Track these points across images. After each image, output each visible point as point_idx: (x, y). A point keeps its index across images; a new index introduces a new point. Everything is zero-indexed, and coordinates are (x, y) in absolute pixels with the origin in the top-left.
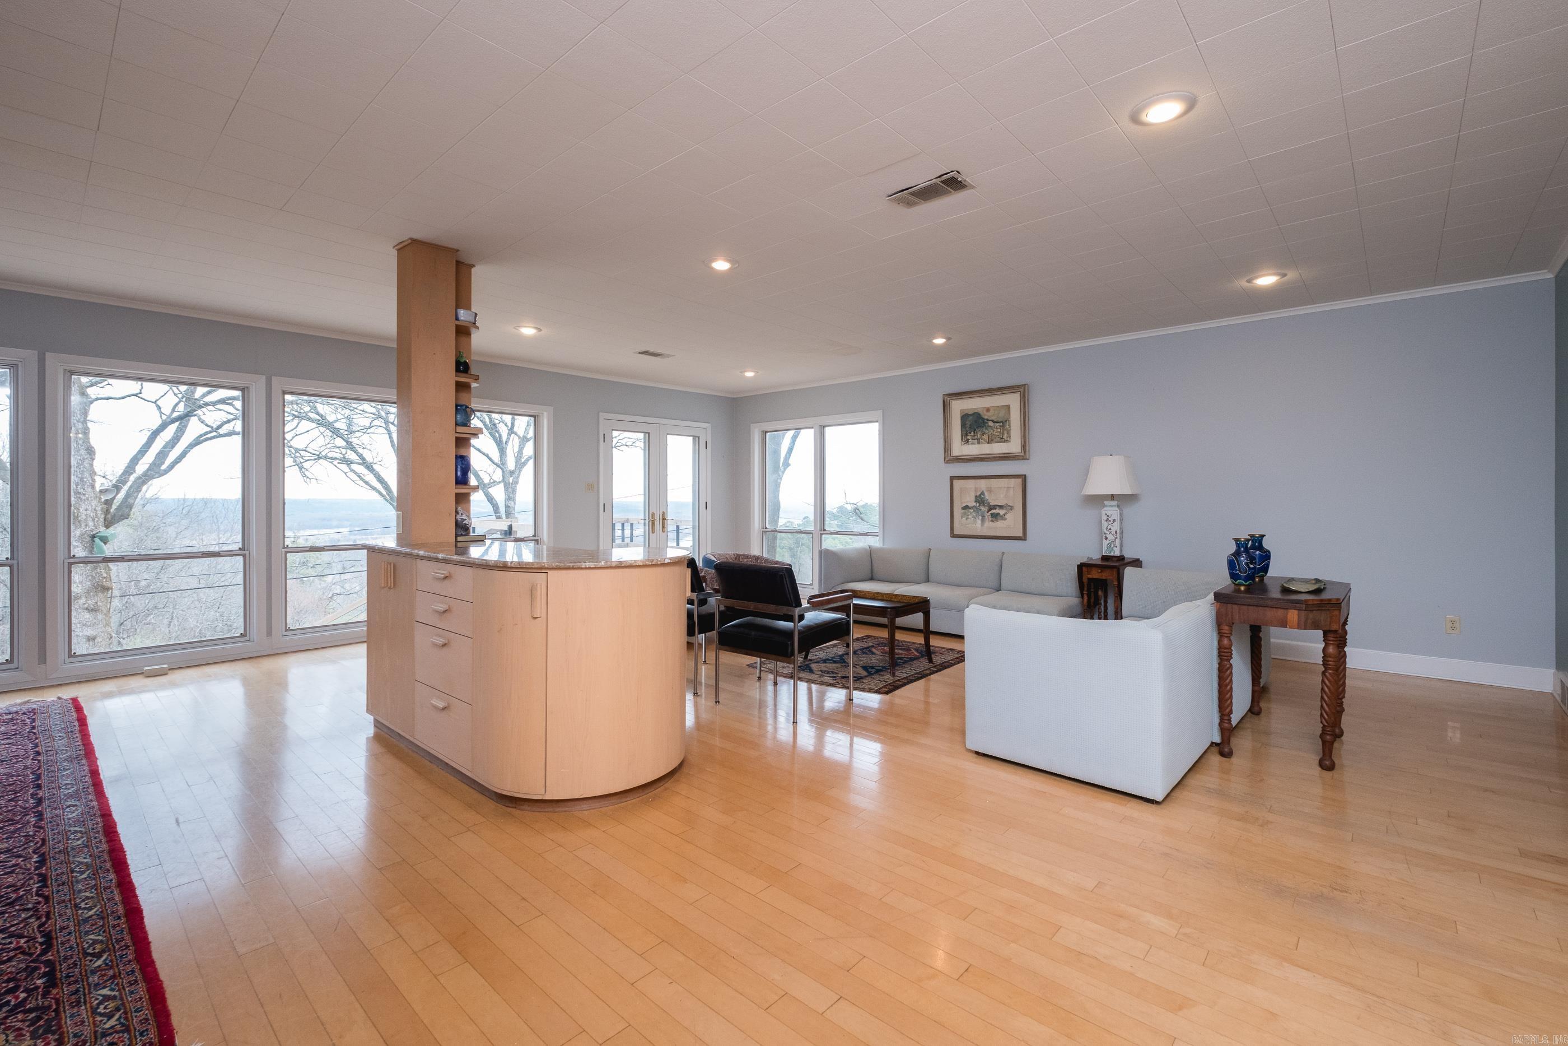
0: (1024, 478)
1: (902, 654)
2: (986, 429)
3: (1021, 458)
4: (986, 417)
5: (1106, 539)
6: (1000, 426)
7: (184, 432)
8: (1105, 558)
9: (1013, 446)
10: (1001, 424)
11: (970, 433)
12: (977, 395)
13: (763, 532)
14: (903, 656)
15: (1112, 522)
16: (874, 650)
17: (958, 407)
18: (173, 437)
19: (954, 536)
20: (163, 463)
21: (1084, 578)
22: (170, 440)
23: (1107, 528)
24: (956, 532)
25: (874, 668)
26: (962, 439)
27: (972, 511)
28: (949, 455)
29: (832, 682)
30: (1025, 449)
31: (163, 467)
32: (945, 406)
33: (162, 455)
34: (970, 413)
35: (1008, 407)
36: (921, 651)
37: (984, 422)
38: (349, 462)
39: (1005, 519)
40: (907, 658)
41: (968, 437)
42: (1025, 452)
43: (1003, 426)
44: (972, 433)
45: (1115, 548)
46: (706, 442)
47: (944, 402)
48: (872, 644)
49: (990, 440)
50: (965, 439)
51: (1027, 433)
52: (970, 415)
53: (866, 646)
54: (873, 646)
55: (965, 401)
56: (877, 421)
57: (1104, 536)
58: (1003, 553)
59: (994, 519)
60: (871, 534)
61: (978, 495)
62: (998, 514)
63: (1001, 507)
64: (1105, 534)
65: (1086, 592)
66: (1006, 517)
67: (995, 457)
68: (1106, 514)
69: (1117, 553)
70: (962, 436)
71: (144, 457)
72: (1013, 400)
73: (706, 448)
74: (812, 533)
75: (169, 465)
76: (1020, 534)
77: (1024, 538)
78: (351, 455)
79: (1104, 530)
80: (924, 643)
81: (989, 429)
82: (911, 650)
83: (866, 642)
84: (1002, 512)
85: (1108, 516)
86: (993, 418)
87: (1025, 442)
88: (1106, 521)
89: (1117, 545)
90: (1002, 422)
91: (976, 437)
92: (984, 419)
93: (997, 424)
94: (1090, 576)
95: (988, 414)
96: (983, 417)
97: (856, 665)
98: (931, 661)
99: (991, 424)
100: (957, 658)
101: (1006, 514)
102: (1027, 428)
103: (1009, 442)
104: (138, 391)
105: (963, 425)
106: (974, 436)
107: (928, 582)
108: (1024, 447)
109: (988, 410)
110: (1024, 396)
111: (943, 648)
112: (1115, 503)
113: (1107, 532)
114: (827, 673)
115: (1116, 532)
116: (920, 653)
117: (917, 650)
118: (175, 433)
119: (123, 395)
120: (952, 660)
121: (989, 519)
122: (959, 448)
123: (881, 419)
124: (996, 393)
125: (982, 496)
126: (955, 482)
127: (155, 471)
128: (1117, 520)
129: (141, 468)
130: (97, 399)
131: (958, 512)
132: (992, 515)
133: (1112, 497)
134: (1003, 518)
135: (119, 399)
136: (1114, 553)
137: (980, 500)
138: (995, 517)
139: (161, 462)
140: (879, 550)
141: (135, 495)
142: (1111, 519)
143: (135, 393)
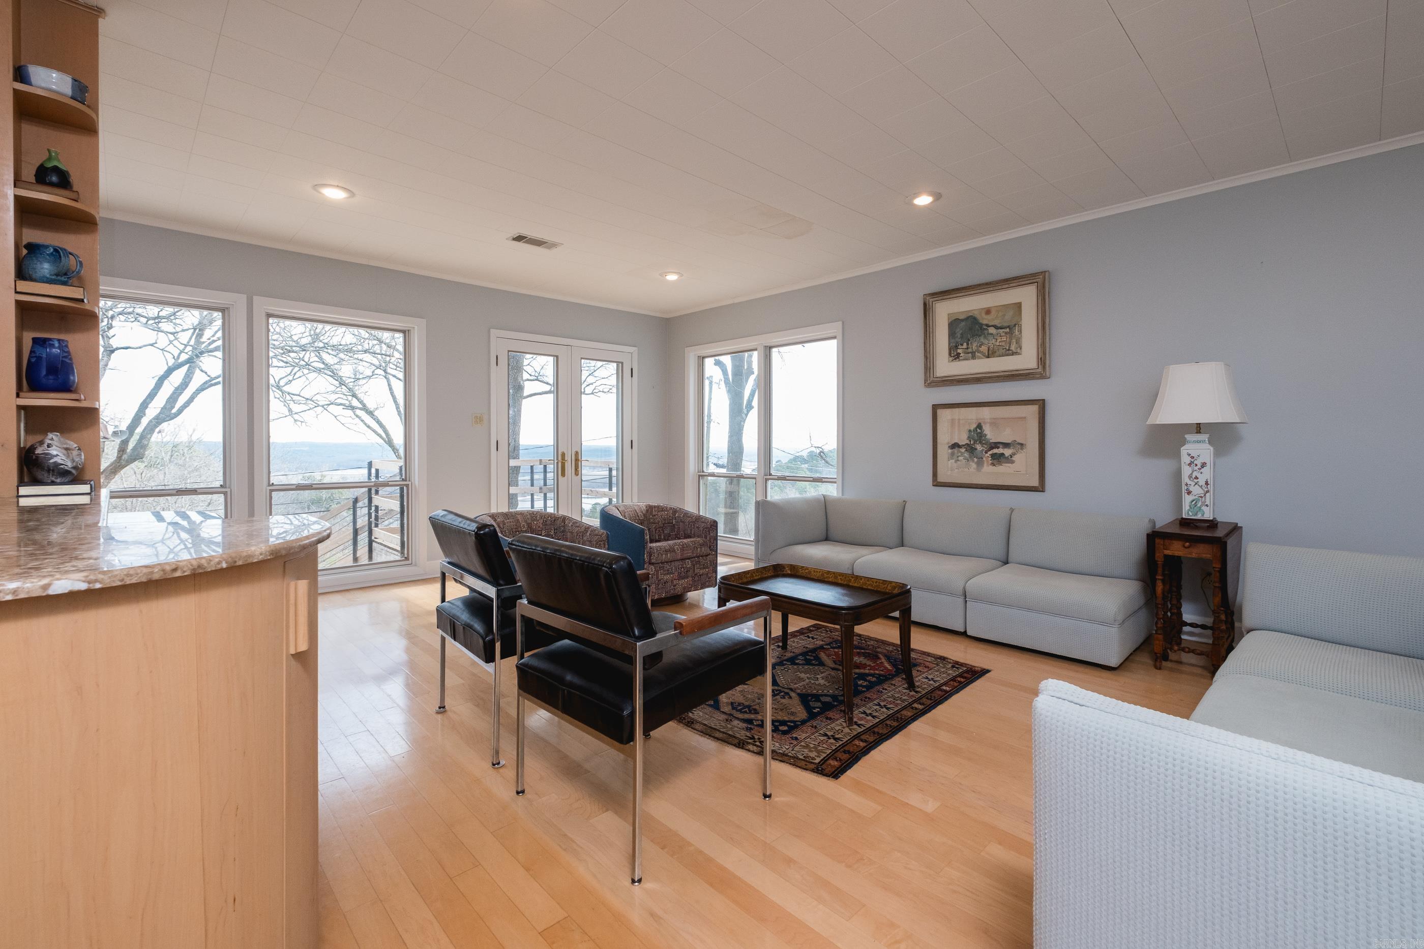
0: (1042, 404)
1: (864, 666)
2: (985, 337)
3: (1038, 376)
4: (985, 322)
5: (1189, 493)
6: (1006, 333)
7: (191, 378)
8: (1185, 523)
9: (1027, 359)
10: (1008, 330)
11: (962, 345)
12: (972, 292)
13: (699, 476)
14: (867, 671)
15: (1199, 466)
16: (822, 655)
17: (944, 311)
18: (182, 383)
19: (937, 484)
20: (173, 407)
21: (1157, 555)
22: (179, 386)
23: (1190, 477)
24: (941, 479)
25: (820, 701)
26: (950, 354)
27: (963, 450)
28: (932, 375)
29: (742, 734)
30: (1045, 363)
31: (174, 411)
32: (927, 310)
33: (172, 399)
34: (962, 317)
35: (1018, 306)
36: (895, 661)
37: (981, 328)
38: (353, 408)
39: (1013, 462)
40: (873, 675)
41: (959, 351)
42: (1044, 368)
43: (1011, 333)
44: (965, 344)
45: (1204, 508)
46: (632, 369)
47: (925, 304)
48: (821, 643)
49: (990, 352)
50: (955, 355)
51: (1047, 339)
52: (962, 320)
53: (811, 646)
54: (821, 648)
55: (956, 301)
56: (835, 338)
57: (1184, 488)
58: (1012, 510)
59: (995, 462)
60: (826, 480)
61: (972, 429)
62: (1003, 454)
63: (1006, 445)
64: (1187, 485)
65: (1160, 577)
66: (1013, 459)
67: (998, 377)
68: (1189, 455)
69: (1208, 514)
70: (950, 350)
71: (153, 402)
72: (1027, 296)
73: (632, 376)
74: (755, 478)
75: (179, 409)
76: (1035, 482)
77: (1040, 488)
78: (355, 403)
79: (1185, 479)
80: (898, 642)
81: (990, 338)
82: (879, 658)
83: (813, 638)
84: (1007, 452)
85: (1193, 457)
86: (997, 322)
87: (1044, 353)
88: (1190, 464)
89: (1208, 503)
90: (1009, 327)
91: (970, 350)
92: (982, 324)
93: (1001, 331)
94: (1167, 552)
95: (988, 317)
96: (981, 321)
97: (791, 690)
98: (911, 686)
99: (992, 330)
100: (953, 679)
101: (1014, 454)
102: (1047, 333)
103: (1019, 354)
104: (154, 342)
105: (952, 334)
106: (967, 348)
107: (902, 544)
108: (1042, 360)
109: (988, 311)
110: (1044, 287)
111: (928, 654)
112: (1204, 437)
113: (1189, 482)
114: (740, 711)
115: (1207, 483)
116: (894, 665)
117: (888, 658)
118: (183, 380)
119: (140, 345)
120: (945, 684)
121: (988, 461)
122: (945, 367)
123: (840, 336)
124: (1000, 287)
125: (979, 431)
126: (940, 412)
127: (166, 414)
128: (1208, 464)
129: (152, 411)
130: (117, 349)
131: (944, 451)
132: (993, 456)
133: (1198, 428)
134: (1009, 460)
135: (137, 348)
136: (1203, 515)
137: (978, 433)
138: (998, 459)
139: (172, 406)
140: (836, 501)
141: (149, 436)
142: (1199, 462)
143: (151, 343)
